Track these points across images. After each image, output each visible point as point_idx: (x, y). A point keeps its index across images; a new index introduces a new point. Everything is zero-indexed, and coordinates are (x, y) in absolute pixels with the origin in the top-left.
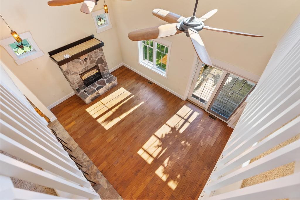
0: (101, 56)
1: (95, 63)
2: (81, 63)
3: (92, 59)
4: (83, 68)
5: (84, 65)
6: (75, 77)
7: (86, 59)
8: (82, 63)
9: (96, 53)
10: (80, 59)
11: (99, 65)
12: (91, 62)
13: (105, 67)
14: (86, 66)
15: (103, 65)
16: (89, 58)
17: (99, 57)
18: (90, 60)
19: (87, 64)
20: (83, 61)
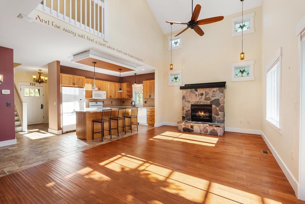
0: (219, 98)
1: (209, 102)
2: (196, 95)
3: (208, 96)
4: (196, 101)
5: (198, 98)
6: (187, 105)
7: (202, 94)
8: (198, 96)
9: (215, 93)
10: (197, 91)
11: (214, 106)
12: (206, 99)
13: (220, 113)
14: (199, 100)
15: (218, 109)
16: (206, 94)
17: (216, 98)
18: (206, 96)
19: (201, 99)
20: (199, 94)
